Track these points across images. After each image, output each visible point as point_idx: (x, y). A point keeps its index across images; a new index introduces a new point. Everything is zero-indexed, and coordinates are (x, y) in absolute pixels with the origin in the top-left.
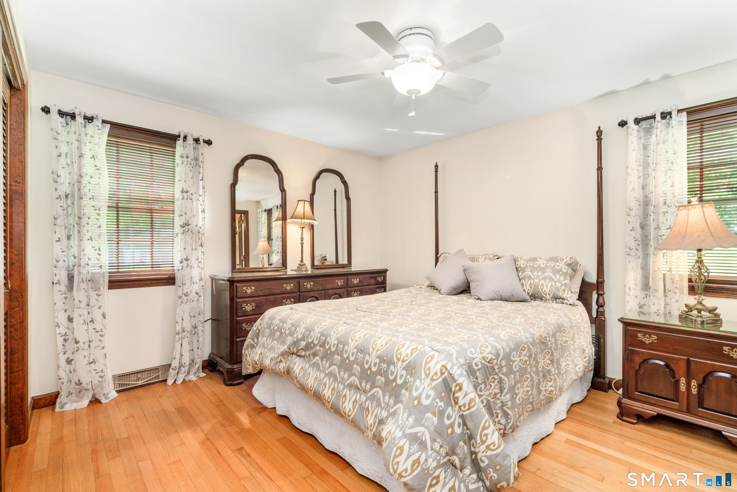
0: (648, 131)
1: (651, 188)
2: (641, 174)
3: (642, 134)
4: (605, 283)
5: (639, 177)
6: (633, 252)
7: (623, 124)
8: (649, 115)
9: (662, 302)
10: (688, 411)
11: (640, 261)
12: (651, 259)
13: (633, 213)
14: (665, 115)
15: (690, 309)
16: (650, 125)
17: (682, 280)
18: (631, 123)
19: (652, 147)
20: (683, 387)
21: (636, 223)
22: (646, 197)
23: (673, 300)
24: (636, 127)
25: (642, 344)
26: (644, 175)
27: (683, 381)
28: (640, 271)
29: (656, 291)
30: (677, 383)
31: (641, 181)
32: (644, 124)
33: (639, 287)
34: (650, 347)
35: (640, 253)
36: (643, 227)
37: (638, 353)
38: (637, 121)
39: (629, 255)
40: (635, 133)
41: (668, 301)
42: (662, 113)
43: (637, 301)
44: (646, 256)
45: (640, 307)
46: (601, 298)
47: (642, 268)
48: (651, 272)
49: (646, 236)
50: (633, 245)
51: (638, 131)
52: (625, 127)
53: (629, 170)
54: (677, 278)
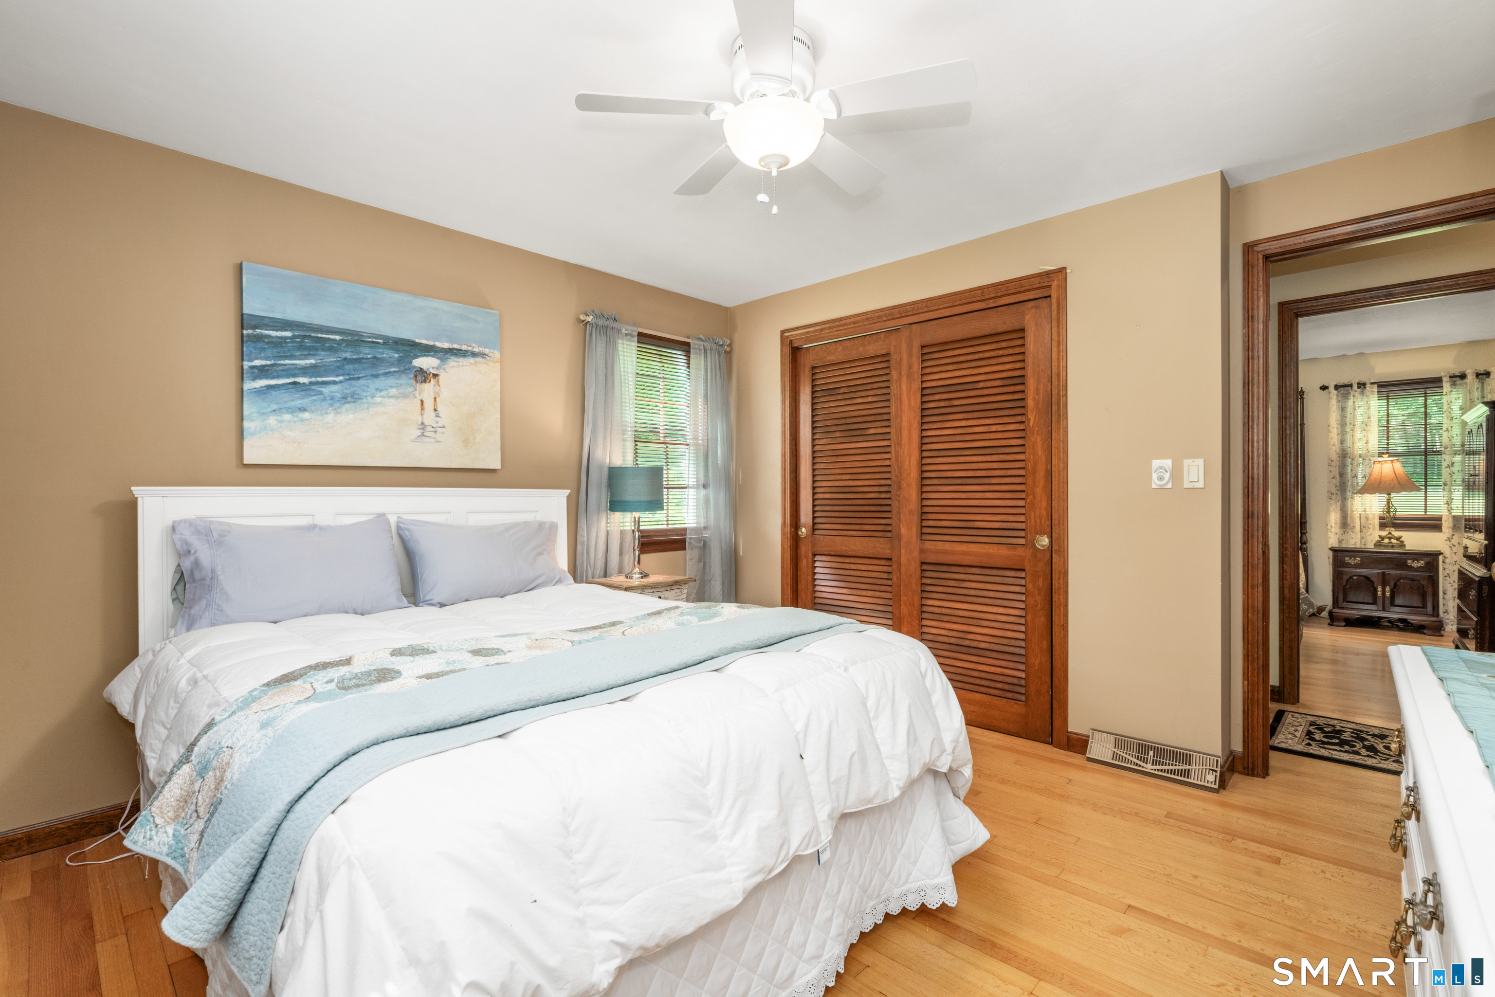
0: (1346, 396)
1: (1348, 443)
2: (1340, 432)
3: (1340, 399)
4: (1307, 524)
5: (1338, 434)
6: (1334, 497)
7: (1324, 388)
8: (1346, 382)
9: (1359, 536)
10: (1384, 609)
11: (1339, 504)
12: (1349, 502)
13: (1334, 464)
14: (1362, 385)
15: (1382, 538)
16: (1347, 391)
17: (1374, 518)
18: (1332, 388)
19: (1349, 410)
20: (1379, 593)
21: (1336, 472)
22: (1343, 450)
23: (1368, 534)
24: (1335, 392)
25: (1348, 565)
26: (1342, 432)
27: (1380, 589)
28: (1339, 512)
29: (1354, 527)
30: (1375, 590)
31: (1340, 437)
32: (1342, 390)
33: (1338, 525)
34: (1356, 566)
35: (1339, 497)
36: (1342, 475)
37: (1346, 572)
38: (1337, 387)
39: (1331, 499)
40: (1334, 397)
41: (1364, 536)
42: (1358, 384)
43: (1337, 537)
44: (1344, 499)
45: (1339, 542)
46: (1304, 536)
47: (1341, 510)
48: (1349, 512)
49: (1344, 483)
50: (1334, 490)
51: (1337, 396)
52: (1326, 391)
53: (1331, 428)
54: (1371, 516)
